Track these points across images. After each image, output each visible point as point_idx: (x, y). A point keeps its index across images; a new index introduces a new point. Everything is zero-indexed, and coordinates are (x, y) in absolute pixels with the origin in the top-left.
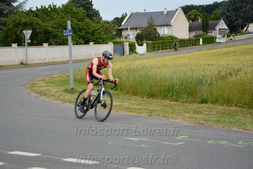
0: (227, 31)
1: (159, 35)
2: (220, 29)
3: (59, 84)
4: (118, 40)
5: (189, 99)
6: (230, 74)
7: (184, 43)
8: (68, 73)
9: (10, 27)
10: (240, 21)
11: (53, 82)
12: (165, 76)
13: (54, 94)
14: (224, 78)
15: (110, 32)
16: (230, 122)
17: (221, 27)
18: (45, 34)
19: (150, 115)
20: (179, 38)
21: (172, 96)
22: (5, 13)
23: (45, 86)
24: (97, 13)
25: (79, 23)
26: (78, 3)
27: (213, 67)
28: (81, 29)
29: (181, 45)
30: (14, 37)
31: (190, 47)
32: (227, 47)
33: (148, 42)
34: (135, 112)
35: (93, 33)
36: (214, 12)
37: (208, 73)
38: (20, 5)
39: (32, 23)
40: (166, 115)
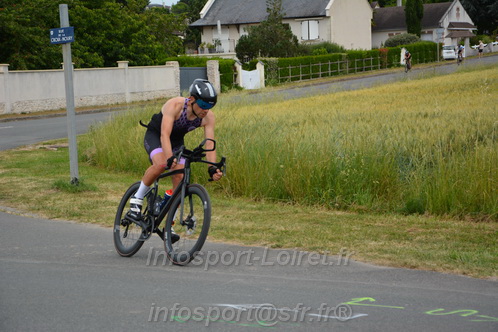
0: (471, 30)
1: (296, 40)
2: (451, 25)
3: (42, 170)
4: (191, 55)
5: (377, 204)
6: (481, 139)
7: (360, 63)
8: (62, 142)
11: (24, 166)
12: (315, 145)
13: (28, 194)
14: (466, 148)
15: (169, 34)
16: (483, 261)
17: (454, 20)
19: (278, 246)
20: (348, 47)
21: (333, 196)
25: (88, 11)
27: (437, 121)
28: (94, 28)
29: (352, 66)
31: (374, 72)
32: (469, 70)
33: (267, 59)
34: (240, 237)
35: (126, 38)
37: (424, 136)
40: (319, 244)
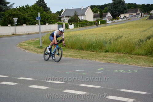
0: (111, 18)
1: (79, 19)
2: (108, 17)
3: (34, 44)
4: (59, 22)
5: (100, 50)
7: (92, 24)
8: (37, 39)
9: (7, 16)
10: (117, 13)
11: (31, 43)
13: (32, 49)
15: (55, 18)
17: (108, 16)
18: (24, 20)
20: (89, 21)
21: (91, 49)
22: (3, 9)
23: (27, 45)
24: (49, 9)
26: (39, 4)
29: (90, 24)
30: (9, 21)
32: (112, 25)
35: (48, 19)
36: (105, 9)
38: (11, 6)
39: (18, 14)
